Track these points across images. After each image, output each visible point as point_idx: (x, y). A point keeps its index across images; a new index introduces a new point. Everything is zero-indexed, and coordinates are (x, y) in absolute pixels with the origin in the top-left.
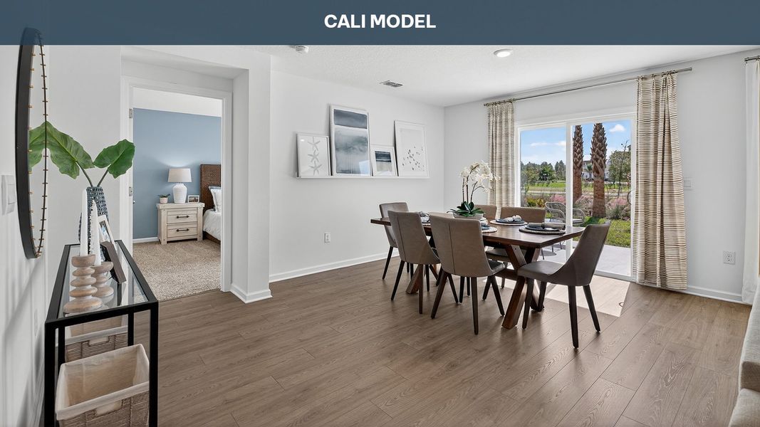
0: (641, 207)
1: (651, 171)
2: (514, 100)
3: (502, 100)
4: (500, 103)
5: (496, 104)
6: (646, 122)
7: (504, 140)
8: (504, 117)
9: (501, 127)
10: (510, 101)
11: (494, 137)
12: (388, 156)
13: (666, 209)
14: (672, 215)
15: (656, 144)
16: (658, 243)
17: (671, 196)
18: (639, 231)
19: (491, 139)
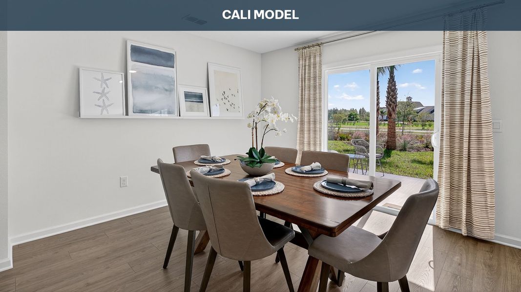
0: (446, 151)
1: (458, 113)
2: (322, 44)
3: (310, 44)
4: (309, 47)
5: (305, 48)
6: (453, 61)
7: (312, 82)
8: (312, 61)
9: (310, 70)
10: (318, 45)
11: (303, 80)
12: (200, 97)
13: (474, 152)
14: (480, 158)
15: (463, 83)
16: (465, 189)
17: (479, 139)
18: (444, 175)
19: (300, 82)
